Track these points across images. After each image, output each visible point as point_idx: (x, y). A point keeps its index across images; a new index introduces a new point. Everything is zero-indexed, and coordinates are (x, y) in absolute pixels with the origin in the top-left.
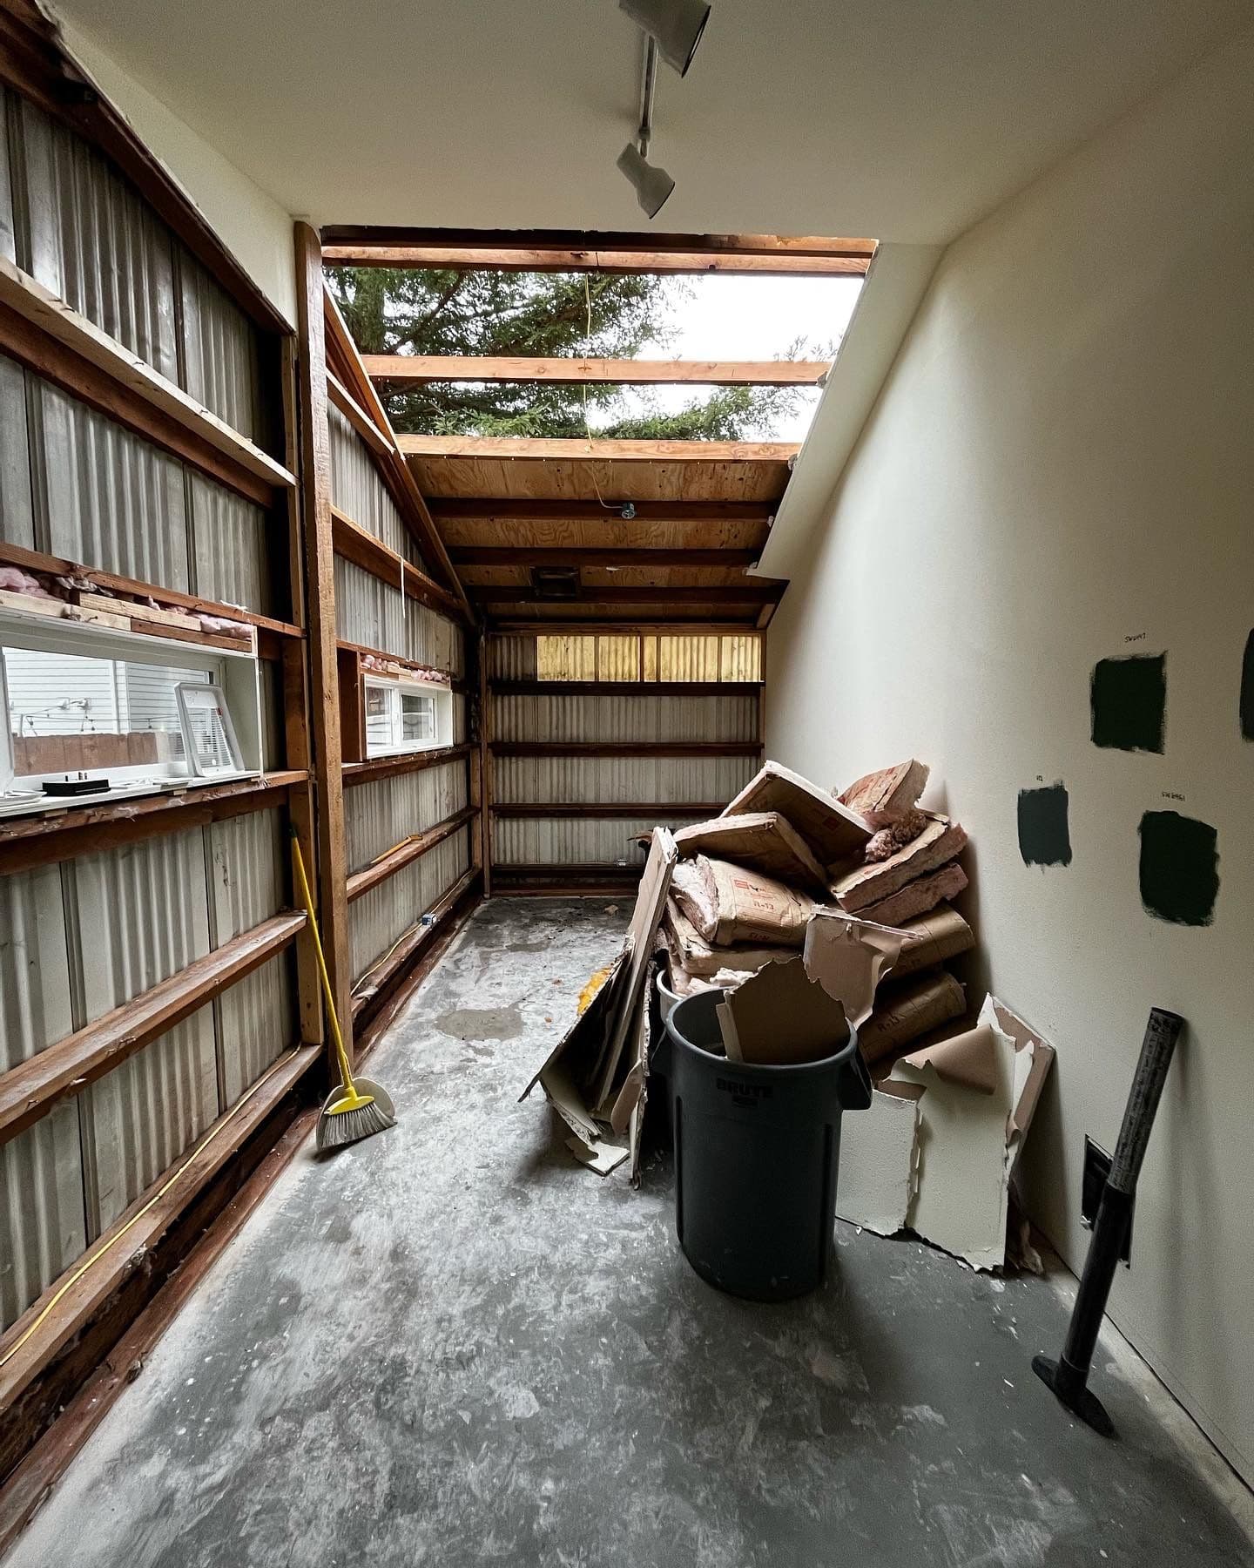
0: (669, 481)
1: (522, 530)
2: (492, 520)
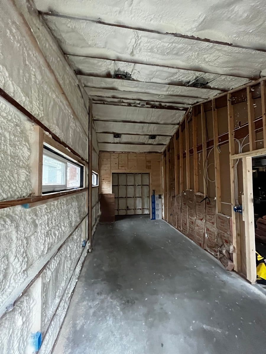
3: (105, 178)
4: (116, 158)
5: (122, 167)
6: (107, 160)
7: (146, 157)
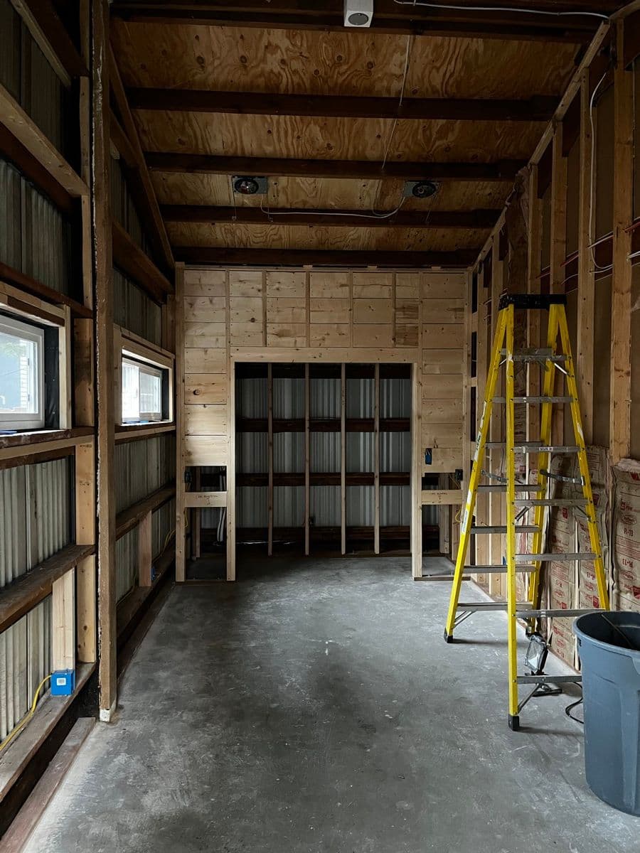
0: (369, 194)
1: (238, 232)
2: (213, 224)
3: (202, 388)
4: (253, 292)
5: (279, 335)
6: (211, 301)
7: (395, 285)
